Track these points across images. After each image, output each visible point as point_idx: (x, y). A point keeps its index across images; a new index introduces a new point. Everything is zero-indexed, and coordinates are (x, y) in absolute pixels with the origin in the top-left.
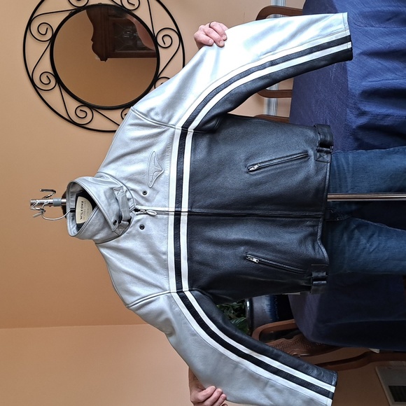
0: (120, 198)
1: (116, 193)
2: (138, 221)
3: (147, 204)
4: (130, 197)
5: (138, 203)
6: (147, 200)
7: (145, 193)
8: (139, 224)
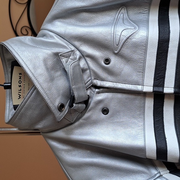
0: (69, 69)
1: (64, 60)
2: (100, 102)
3: (110, 78)
4: (86, 67)
5: (98, 77)
6: (110, 72)
7: (107, 61)
8: (101, 106)
